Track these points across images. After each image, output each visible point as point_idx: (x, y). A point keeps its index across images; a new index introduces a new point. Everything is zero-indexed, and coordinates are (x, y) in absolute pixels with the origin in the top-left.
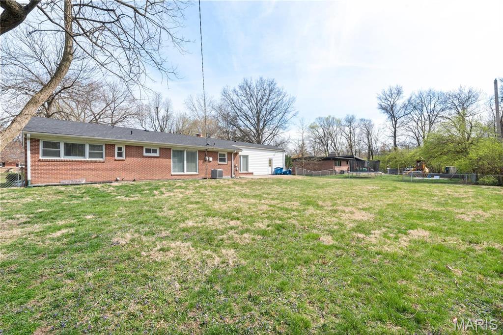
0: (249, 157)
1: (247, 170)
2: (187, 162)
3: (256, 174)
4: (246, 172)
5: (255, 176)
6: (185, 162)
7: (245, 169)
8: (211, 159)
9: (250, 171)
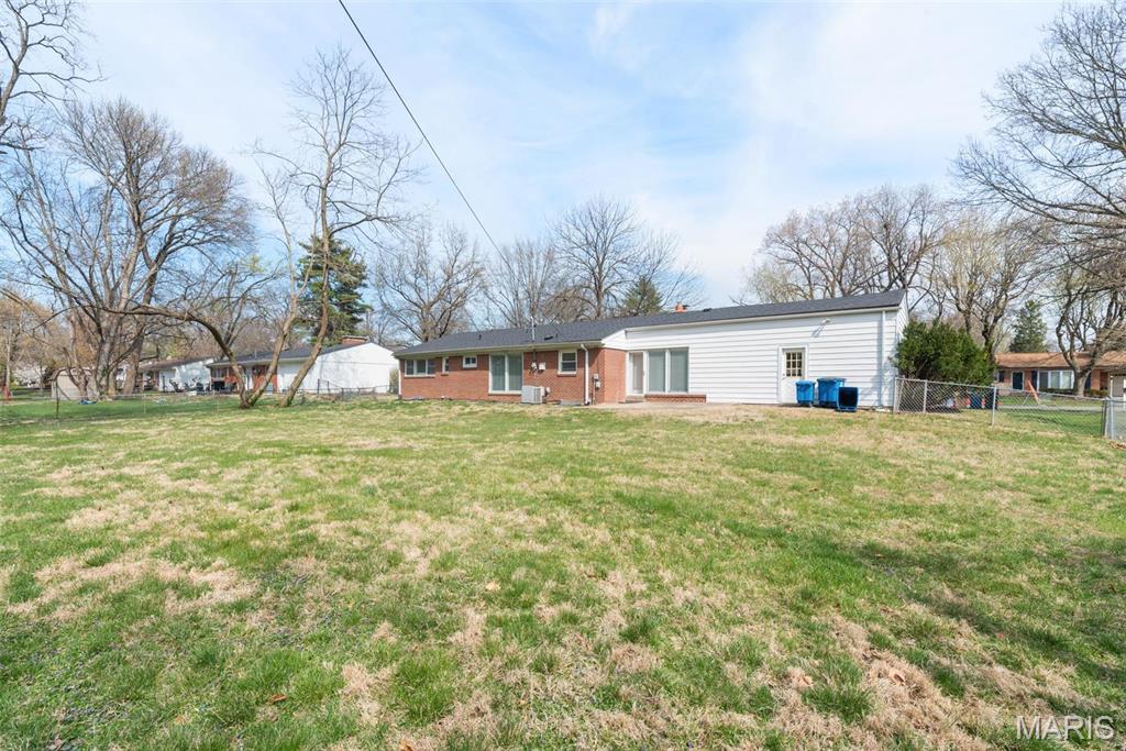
0: (690, 351)
1: (686, 390)
2: (510, 374)
3: (713, 401)
4: (684, 393)
5: (711, 404)
6: (507, 374)
7: (682, 385)
8: (542, 367)
9: (692, 391)
